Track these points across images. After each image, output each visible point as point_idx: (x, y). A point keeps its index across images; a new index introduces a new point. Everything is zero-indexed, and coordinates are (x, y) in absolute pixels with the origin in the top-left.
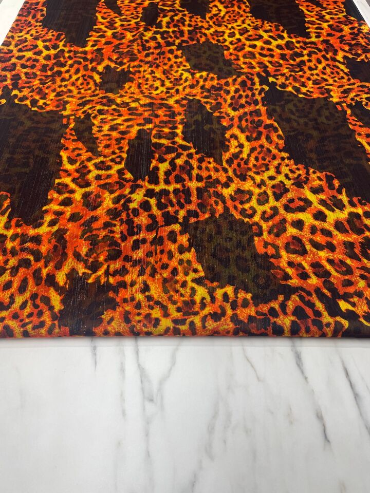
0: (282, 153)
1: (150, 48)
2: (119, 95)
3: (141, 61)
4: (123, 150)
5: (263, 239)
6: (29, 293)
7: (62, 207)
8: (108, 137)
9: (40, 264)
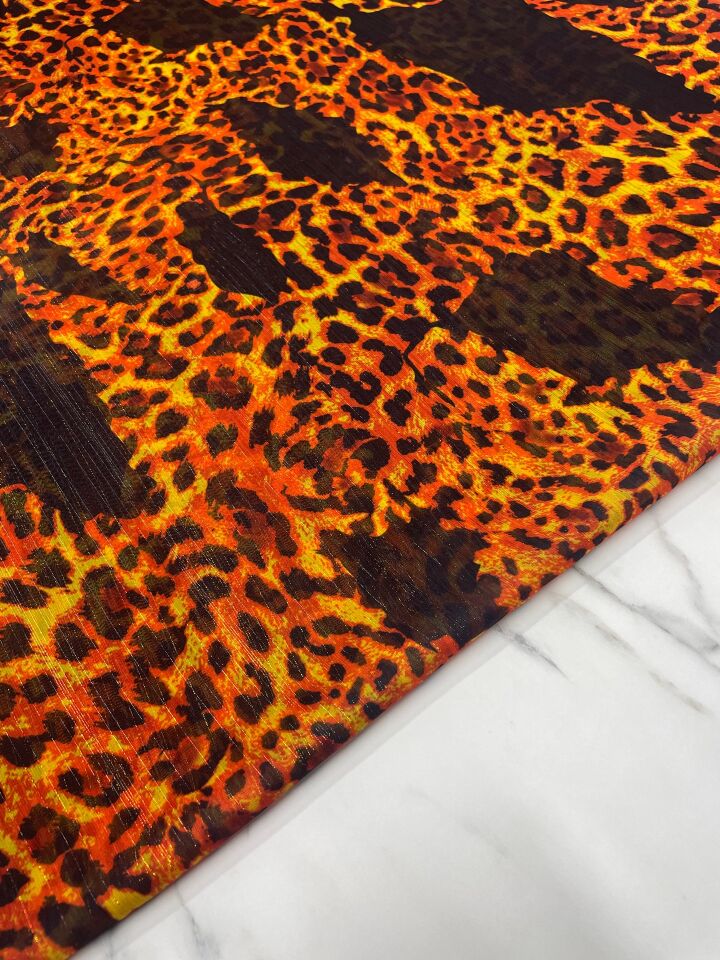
0: (486, 110)
1: (39, 56)
2: (64, 168)
3: (45, 86)
4: (184, 261)
5: (606, 262)
6: (280, 638)
7: (172, 438)
8: (127, 256)
9: (245, 569)
